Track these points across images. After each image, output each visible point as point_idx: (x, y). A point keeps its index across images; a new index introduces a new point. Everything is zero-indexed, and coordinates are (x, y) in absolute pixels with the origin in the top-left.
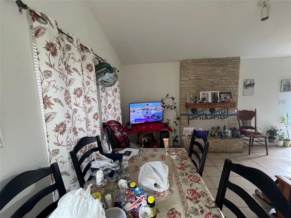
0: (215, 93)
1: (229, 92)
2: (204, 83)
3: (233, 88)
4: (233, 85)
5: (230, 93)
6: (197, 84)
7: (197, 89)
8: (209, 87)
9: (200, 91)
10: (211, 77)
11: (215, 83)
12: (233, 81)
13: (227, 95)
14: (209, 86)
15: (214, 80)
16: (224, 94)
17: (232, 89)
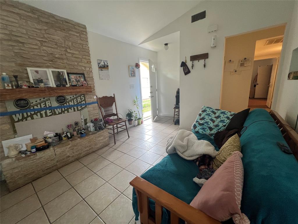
0: (59, 73)
1: (82, 72)
2: (32, 52)
3: (85, 67)
4: (84, 63)
5: (83, 74)
6: (16, 51)
7: (19, 61)
8: (46, 62)
9: (28, 67)
11: (57, 56)
12: (83, 57)
13: (79, 76)
14: (45, 58)
15: (52, 50)
16: (75, 75)
17: (84, 69)
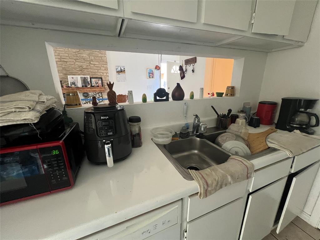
0: (85, 78)
1: (100, 77)
2: (71, 66)
3: (103, 73)
4: (103, 70)
6: (63, 67)
7: (64, 72)
8: (78, 71)
9: (69, 75)
10: (78, 61)
11: (84, 67)
12: (102, 66)
13: (98, 80)
15: (82, 63)
16: (95, 79)
